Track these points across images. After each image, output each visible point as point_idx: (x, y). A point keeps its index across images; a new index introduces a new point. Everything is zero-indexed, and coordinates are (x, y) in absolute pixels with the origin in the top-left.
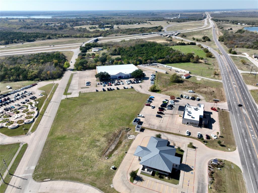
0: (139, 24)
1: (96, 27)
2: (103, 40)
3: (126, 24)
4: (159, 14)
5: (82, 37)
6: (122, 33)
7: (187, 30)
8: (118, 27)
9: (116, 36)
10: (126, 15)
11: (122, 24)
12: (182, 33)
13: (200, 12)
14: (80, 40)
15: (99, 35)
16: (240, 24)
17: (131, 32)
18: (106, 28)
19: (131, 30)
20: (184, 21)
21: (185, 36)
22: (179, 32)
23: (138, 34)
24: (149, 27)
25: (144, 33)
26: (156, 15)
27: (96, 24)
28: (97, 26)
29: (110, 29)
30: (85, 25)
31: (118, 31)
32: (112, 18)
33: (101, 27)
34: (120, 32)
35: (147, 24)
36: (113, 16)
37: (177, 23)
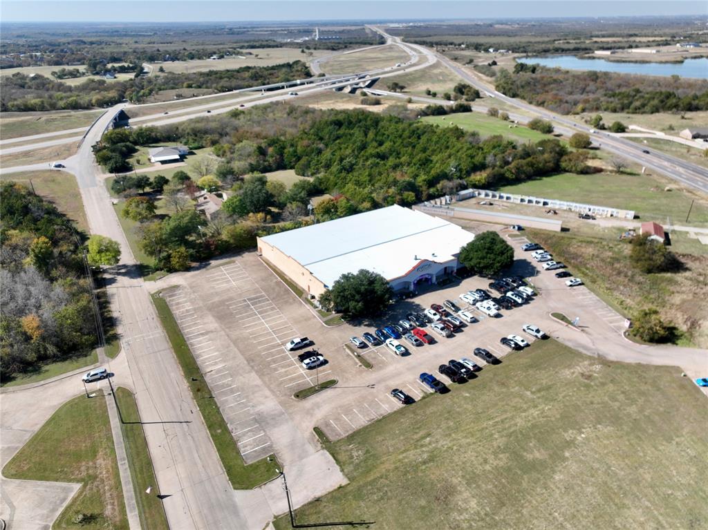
0: (221, 57)
1: (78, 71)
2: (144, 114)
3: (178, 60)
4: (248, 31)
5: (54, 107)
6: (193, 86)
7: (386, 69)
8: (161, 70)
9: (179, 96)
10: (150, 36)
11: (166, 61)
12: (384, 78)
13: (351, 25)
14: (54, 120)
15: (114, 97)
16: (494, 51)
17: (224, 83)
18: (119, 72)
19: (218, 75)
20: (346, 47)
21: (402, 88)
22: (371, 76)
23: (247, 87)
24: (265, 66)
25: (268, 84)
26: (243, 33)
27: (70, 61)
28: (82, 68)
29: (136, 76)
30: (29, 65)
31: (176, 81)
32: (113, 45)
33: (97, 69)
34: (185, 85)
35: (244, 58)
36: (108, 36)
37: (330, 51)
